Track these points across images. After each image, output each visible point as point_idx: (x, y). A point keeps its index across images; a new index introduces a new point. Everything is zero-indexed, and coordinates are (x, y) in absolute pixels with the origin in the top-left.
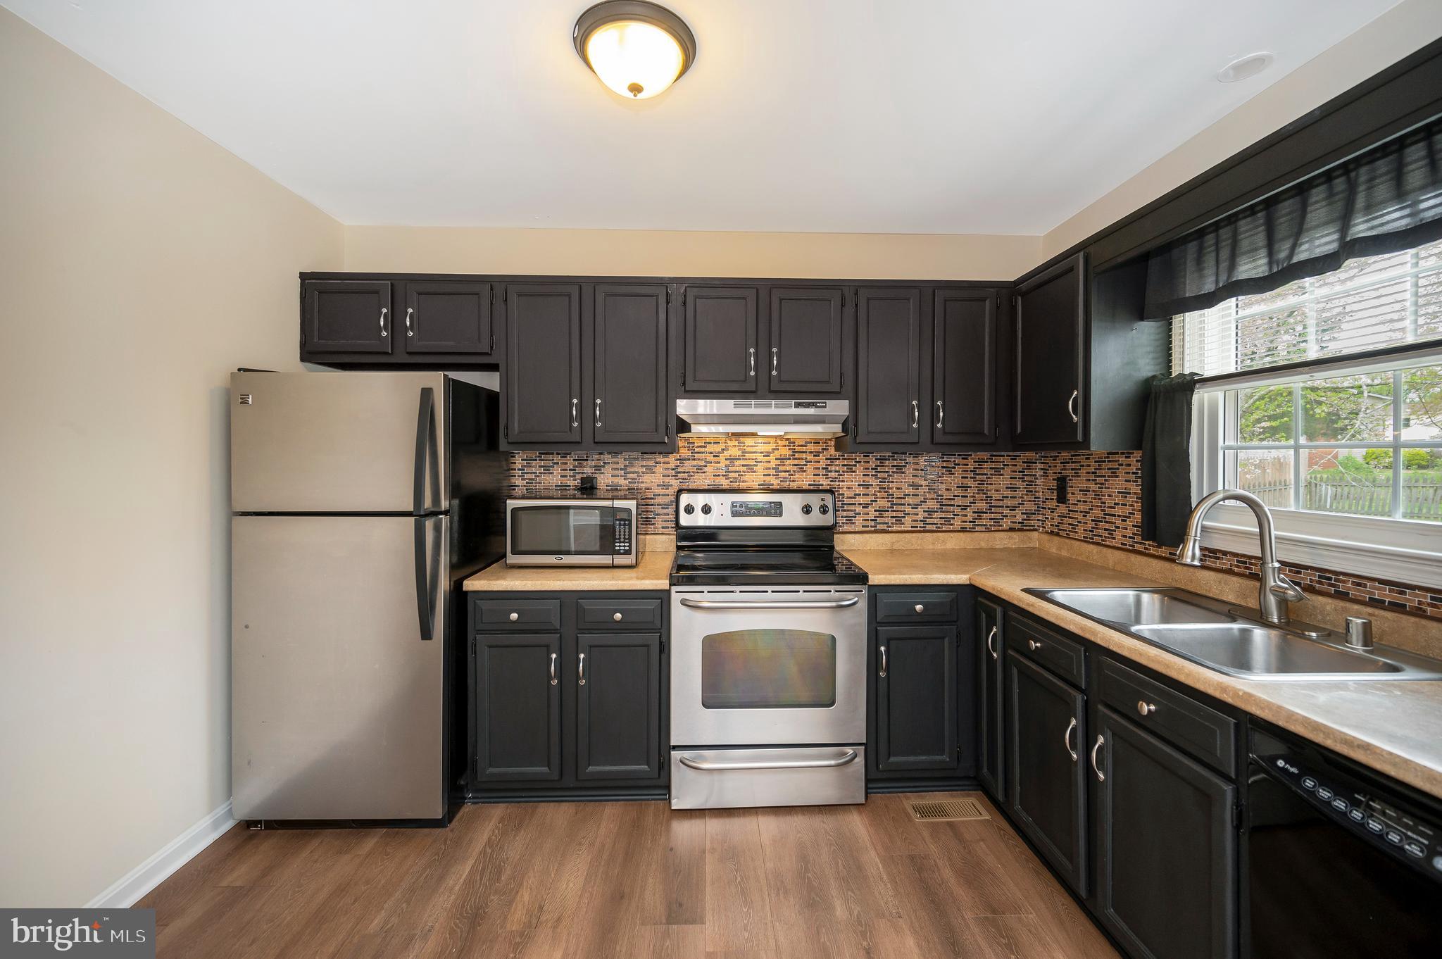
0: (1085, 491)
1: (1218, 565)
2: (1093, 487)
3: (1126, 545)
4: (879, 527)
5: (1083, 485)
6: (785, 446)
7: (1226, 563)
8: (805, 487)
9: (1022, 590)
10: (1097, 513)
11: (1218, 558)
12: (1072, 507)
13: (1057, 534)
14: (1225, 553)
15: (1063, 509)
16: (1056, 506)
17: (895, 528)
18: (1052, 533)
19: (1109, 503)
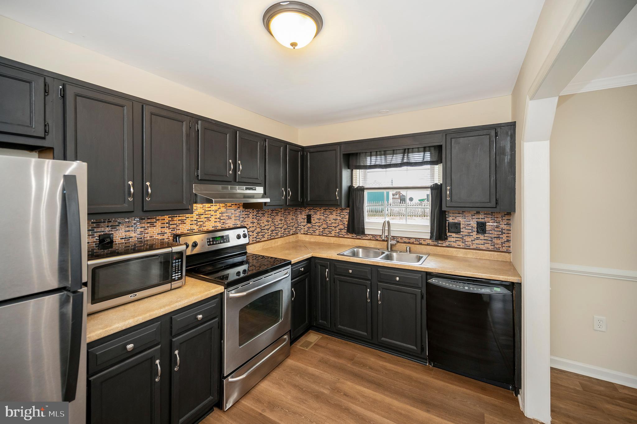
0: (319, 219)
1: (367, 238)
2: (323, 217)
3: (336, 235)
4: (258, 240)
5: (319, 217)
6: (223, 207)
7: (369, 237)
8: (232, 226)
9: (337, 254)
10: (325, 226)
11: (367, 236)
12: (313, 225)
13: (307, 234)
14: (369, 235)
15: (309, 225)
16: (306, 224)
17: (263, 240)
18: (304, 234)
19: (329, 222)
